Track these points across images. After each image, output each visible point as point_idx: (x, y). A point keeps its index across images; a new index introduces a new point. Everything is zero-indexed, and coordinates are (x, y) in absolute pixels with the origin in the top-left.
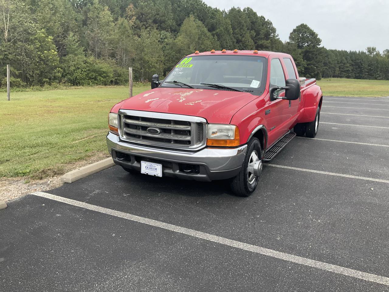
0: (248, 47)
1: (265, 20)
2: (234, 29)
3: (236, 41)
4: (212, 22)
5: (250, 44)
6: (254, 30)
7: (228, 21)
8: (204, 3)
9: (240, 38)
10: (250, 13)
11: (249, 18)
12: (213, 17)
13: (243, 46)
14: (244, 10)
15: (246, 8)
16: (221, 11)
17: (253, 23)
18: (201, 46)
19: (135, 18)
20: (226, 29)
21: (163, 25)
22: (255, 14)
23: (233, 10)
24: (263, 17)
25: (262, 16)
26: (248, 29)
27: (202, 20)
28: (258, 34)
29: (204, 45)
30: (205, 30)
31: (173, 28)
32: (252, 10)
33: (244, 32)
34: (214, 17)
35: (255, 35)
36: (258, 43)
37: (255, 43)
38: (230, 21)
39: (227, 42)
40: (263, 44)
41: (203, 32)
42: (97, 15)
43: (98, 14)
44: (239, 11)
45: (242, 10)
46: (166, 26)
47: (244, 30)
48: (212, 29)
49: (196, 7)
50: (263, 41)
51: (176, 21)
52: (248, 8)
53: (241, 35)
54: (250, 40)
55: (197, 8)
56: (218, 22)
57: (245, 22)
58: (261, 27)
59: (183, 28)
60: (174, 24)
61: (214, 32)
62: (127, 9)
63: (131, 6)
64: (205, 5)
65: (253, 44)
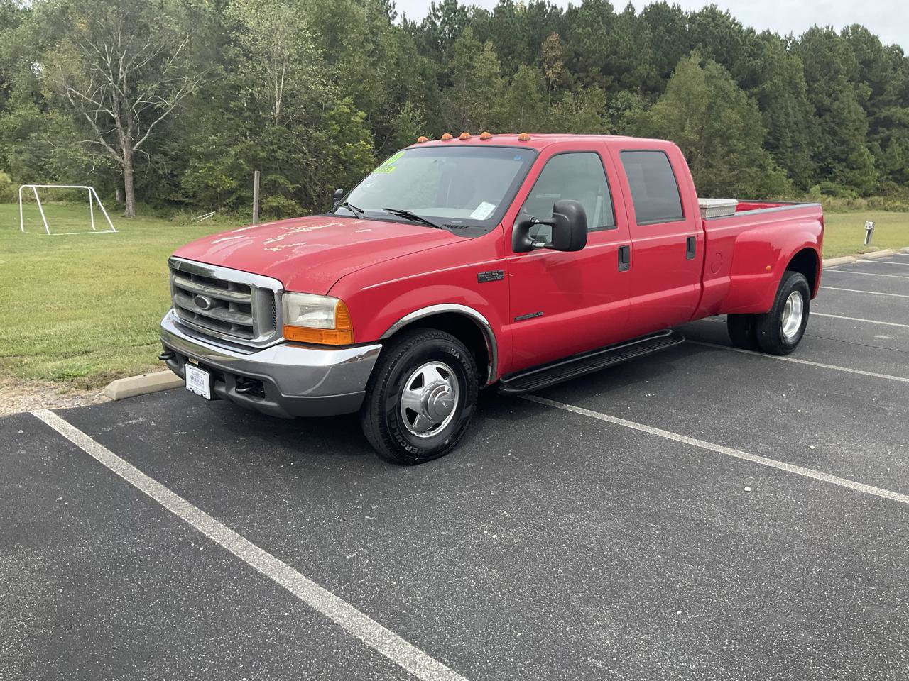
0: (847, 125)
1: (903, 55)
2: (810, 79)
3: (815, 110)
4: (752, 65)
5: (854, 117)
6: (869, 80)
7: (798, 61)
8: (734, 20)
9: (827, 101)
10: (860, 40)
11: (855, 51)
12: (754, 54)
13: (833, 122)
14: (844, 33)
15: (850, 26)
16: (782, 37)
17: (867, 63)
18: (714, 124)
19: (560, 64)
20: (792, 84)
21: (626, 78)
22: (874, 41)
23: (813, 33)
24: (899, 48)
25: (894, 45)
26: (851, 80)
27: (724, 63)
28: (879, 89)
29: (721, 122)
30: (730, 85)
31: (651, 83)
32: (866, 31)
33: (840, 88)
34: (759, 52)
35: (869, 93)
36: (877, 115)
37: (869, 114)
38: (800, 62)
39: (787, 114)
40: (893, 116)
41: (721, 89)
42: (468, 61)
43: (471, 58)
44: (829, 36)
45: (839, 33)
46: (632, 79)
47: (839, 81)
48: (748, 81)
49: (711, 32)
50: (893, 110)
51: (660, 67)
52: (856, 28)
53: (830, 96)
54: (855, 105)
55: (714, 33)
56: (767, 64)
57: (845, 62)
58: (889, 72)
59: (673, 82)
60: (654, 73)
61: (756, 90)
62: (544, 45)
63: (554, 37)
64: (736, 25)
65: (863, 116)
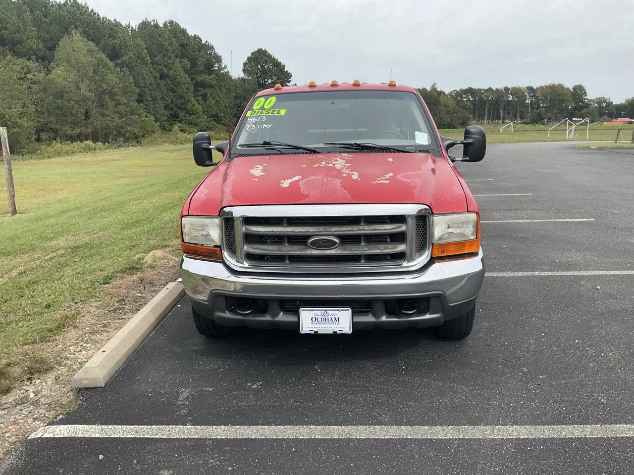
0: (181, 86)
1: (202, 42)
2: (152, 56)
3: (159, 76)
4: (113, 43)
5: (184, 81)
6: (187, 58)
7: (140, 42)
8: (92, 11)
9: (165, 70)
10: (174, 30)
11: (174, 37)
12: (112, 36)
13: (172, 84)
14: (165, 25)
15: (168, 21)
16: (124, 25)
17: (183, 46)
18: (102, 85)
20: (139, 57)
21: (19, 48)
22: (184, 31)
23: (145, 25)
24: (198, 38)
25: (195, 35)
26: (176, 56)
27: (93, 40)
28: (194, 64)
29: (106, 83)
30: (103, 56)
31: (41, 54)
32: (178, 25)
33: (171, 61)
34: (115, 35)
35: (189, 66)
36: (196, 80)
37: (192, 80)
38: (142, 43)
39: (144, 78)
40: (205, 81)
41: (100, 60)
44: (156, 26)
45: (161, 25)
46: (24, 50)
47: (169, 57)
48: (114, 55)
49: (78, 17)
50: (204, 77)
51: (44, 41)
52: (171, 22)
53: (166, 67)
54: (183, 73)
55: (81, 19)
56: (122, 43)
57: (170, 45)
58: (197, 52)
59: (59, 53)
60: (41, 46)
61: (119, 61)
64: (95, 14)
65: (189, 80)
